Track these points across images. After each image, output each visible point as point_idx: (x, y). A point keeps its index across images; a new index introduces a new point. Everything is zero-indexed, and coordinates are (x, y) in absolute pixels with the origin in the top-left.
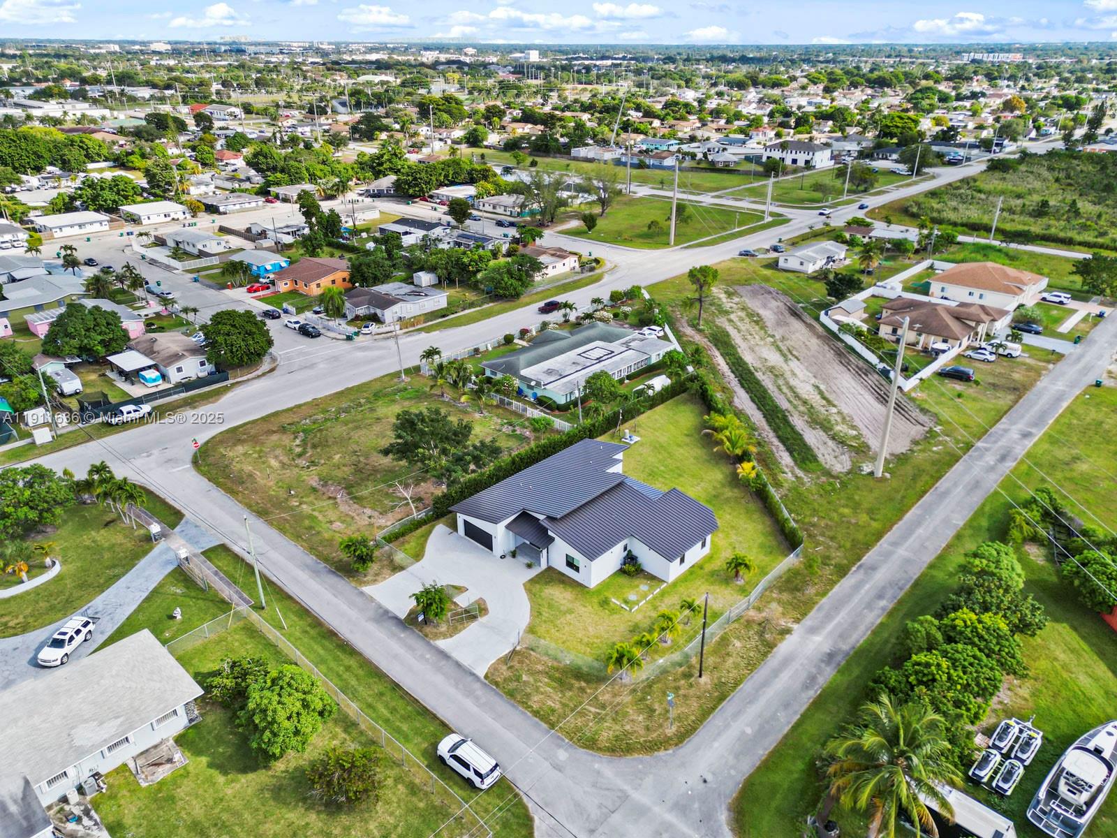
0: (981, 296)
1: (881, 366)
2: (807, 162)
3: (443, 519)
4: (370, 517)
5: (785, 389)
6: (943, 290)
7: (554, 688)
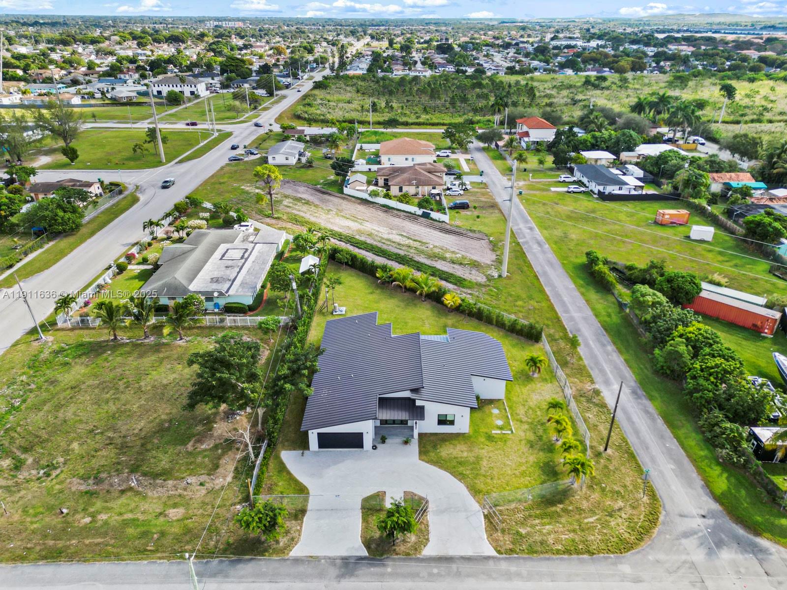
0: (413, 160)
1: (420, 212)
2: (192, 93)
3: (279, 446)
4: (201, 484)
5: (386, 242)
6: (389, 159)
7: (549, 524)
